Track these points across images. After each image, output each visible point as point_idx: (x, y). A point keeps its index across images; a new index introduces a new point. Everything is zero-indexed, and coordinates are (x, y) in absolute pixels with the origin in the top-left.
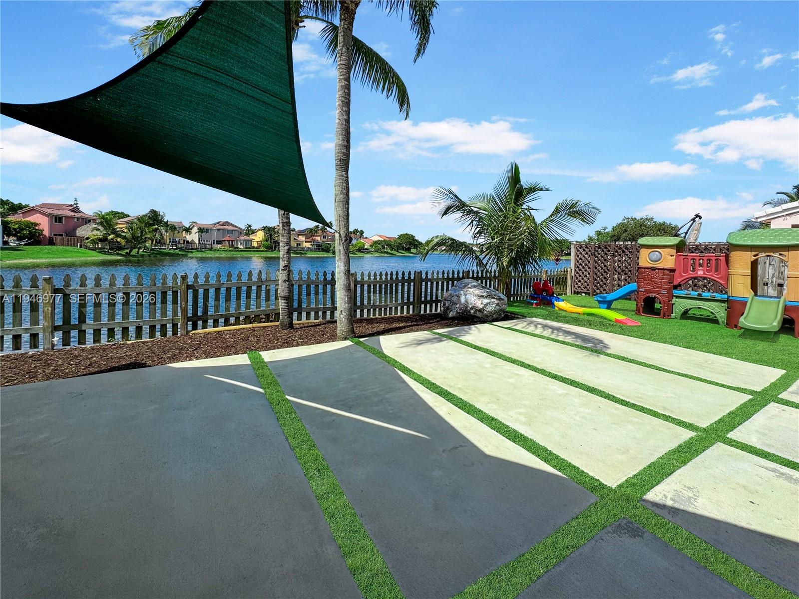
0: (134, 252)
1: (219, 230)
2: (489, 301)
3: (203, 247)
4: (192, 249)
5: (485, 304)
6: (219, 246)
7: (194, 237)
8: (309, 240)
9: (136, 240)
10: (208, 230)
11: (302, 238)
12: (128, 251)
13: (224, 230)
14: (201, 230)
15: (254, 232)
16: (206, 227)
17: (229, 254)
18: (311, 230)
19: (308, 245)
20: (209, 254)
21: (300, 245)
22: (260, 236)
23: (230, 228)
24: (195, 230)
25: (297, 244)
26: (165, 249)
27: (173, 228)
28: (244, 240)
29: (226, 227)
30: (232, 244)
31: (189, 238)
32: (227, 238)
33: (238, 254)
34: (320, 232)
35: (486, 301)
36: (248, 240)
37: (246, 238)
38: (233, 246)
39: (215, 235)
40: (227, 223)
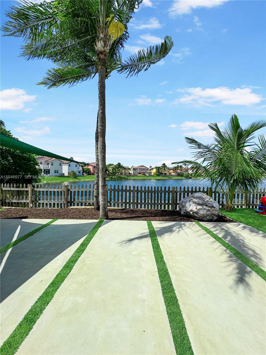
0: (113, 177)
1: (140, 169)
2: (201, 207)
3: (134, 175)
4: (131, 176)
5: (198, 209)
6: (140, 175)
7: (131, 172)
8: (174, 172)
9: (114, 173)
10: (136, 169)
11: (172, 171)
12: (111, 177)
13: (141, 169)
14: (134, 169)
15: (152, 169)
16: (135, 168)
17: (142, 178)
18: (175, 167)
19: (174, 174)
20: (136, 178)
21: (170, 174)
22: (154, 171)
23: (144, 168)
24: (132, 169)
25: (169, 174)
26: (123, 176)
27: (124, 168)
28: (148, 172)
29: (142, 168)
30: (144, 174)
31: (130, 172)
32: (142, 172)
33: (145, 178)
34: (179, 168)
35: (199, 207)
36: (150, 172)
37: (150, 171)
38: (145, 175)
39: (138, 171)
40: (143, 166)
